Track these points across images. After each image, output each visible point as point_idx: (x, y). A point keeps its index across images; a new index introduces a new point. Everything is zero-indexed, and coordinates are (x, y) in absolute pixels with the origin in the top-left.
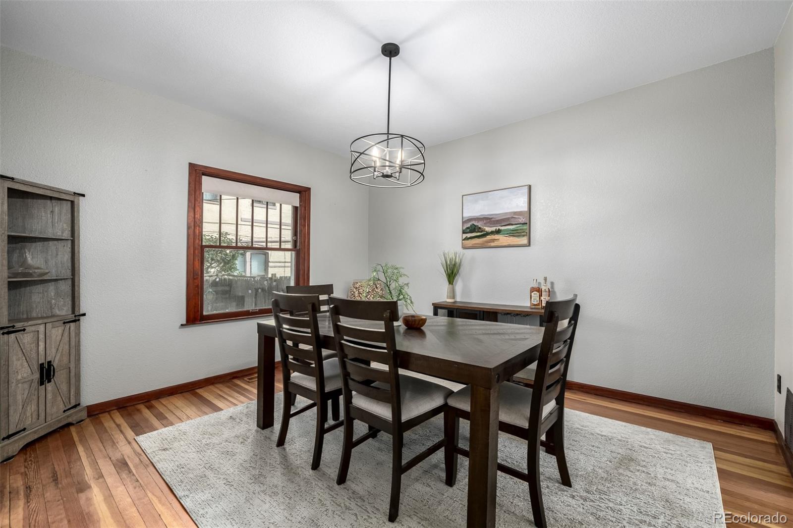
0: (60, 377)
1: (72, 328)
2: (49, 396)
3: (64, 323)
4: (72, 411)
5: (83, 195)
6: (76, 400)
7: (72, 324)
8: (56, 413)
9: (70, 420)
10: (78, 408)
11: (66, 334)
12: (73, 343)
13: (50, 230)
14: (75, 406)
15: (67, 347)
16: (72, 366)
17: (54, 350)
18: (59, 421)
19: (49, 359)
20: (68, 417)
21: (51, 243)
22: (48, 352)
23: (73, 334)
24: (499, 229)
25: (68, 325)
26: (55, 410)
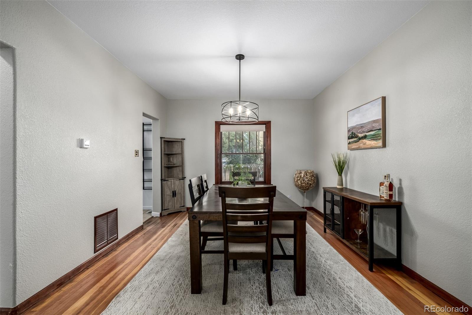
0: (178, 196)
1: (182, 181)
2: (175, 201)
3: (179, 180)
4: (182, 207)
5: (185, 139)
6: (183, 204)
7: (182, 180)
8: (177, 207)
9: (181, 210)
10: (184, 207)
11: (180, 183)
12: (182, 186)
13: (177, 151)
14: (183, 206)
15: (181, 187)
16: (182, 193)
17: (176, 188)
18: (178, 209)
19: (175, 190)
20: (181, 209)
21: (178, 155)
22: (175, 188)
23: (182, 183)
24: (366, 135)
25: (180, 180)
26: (177, 206)
